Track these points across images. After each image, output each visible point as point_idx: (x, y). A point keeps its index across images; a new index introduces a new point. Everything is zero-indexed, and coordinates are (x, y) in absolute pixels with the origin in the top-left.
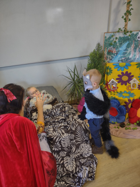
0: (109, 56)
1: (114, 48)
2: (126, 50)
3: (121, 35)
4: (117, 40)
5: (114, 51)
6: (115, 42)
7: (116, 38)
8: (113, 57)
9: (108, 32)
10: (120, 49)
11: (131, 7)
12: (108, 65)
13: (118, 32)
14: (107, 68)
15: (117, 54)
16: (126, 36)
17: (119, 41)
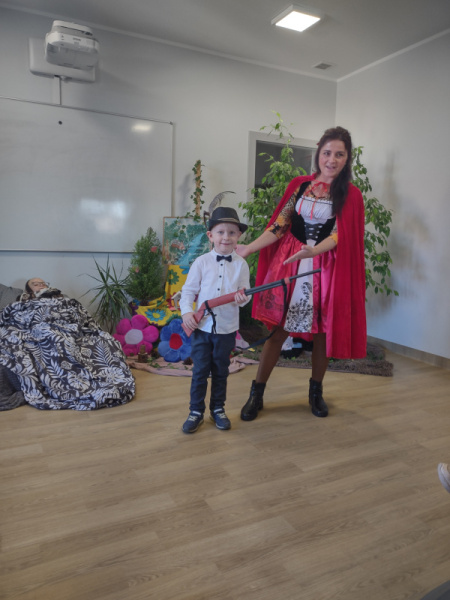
0: (173, 254)
1: (181, 241)
2: (201, 245)
3: (191, 222)
4: (185, 230)
5: (182, 246)
6: (182, 232)
7: (184, 227)
8: (180, 256)
9: (172, 217)
10: (191, 244)
11: (202, 184)
12: (171, 267)
13: (186, 217)
14: (170, 272)
15: (186, 251)
16: (198, 224)
17: (188, 232)
